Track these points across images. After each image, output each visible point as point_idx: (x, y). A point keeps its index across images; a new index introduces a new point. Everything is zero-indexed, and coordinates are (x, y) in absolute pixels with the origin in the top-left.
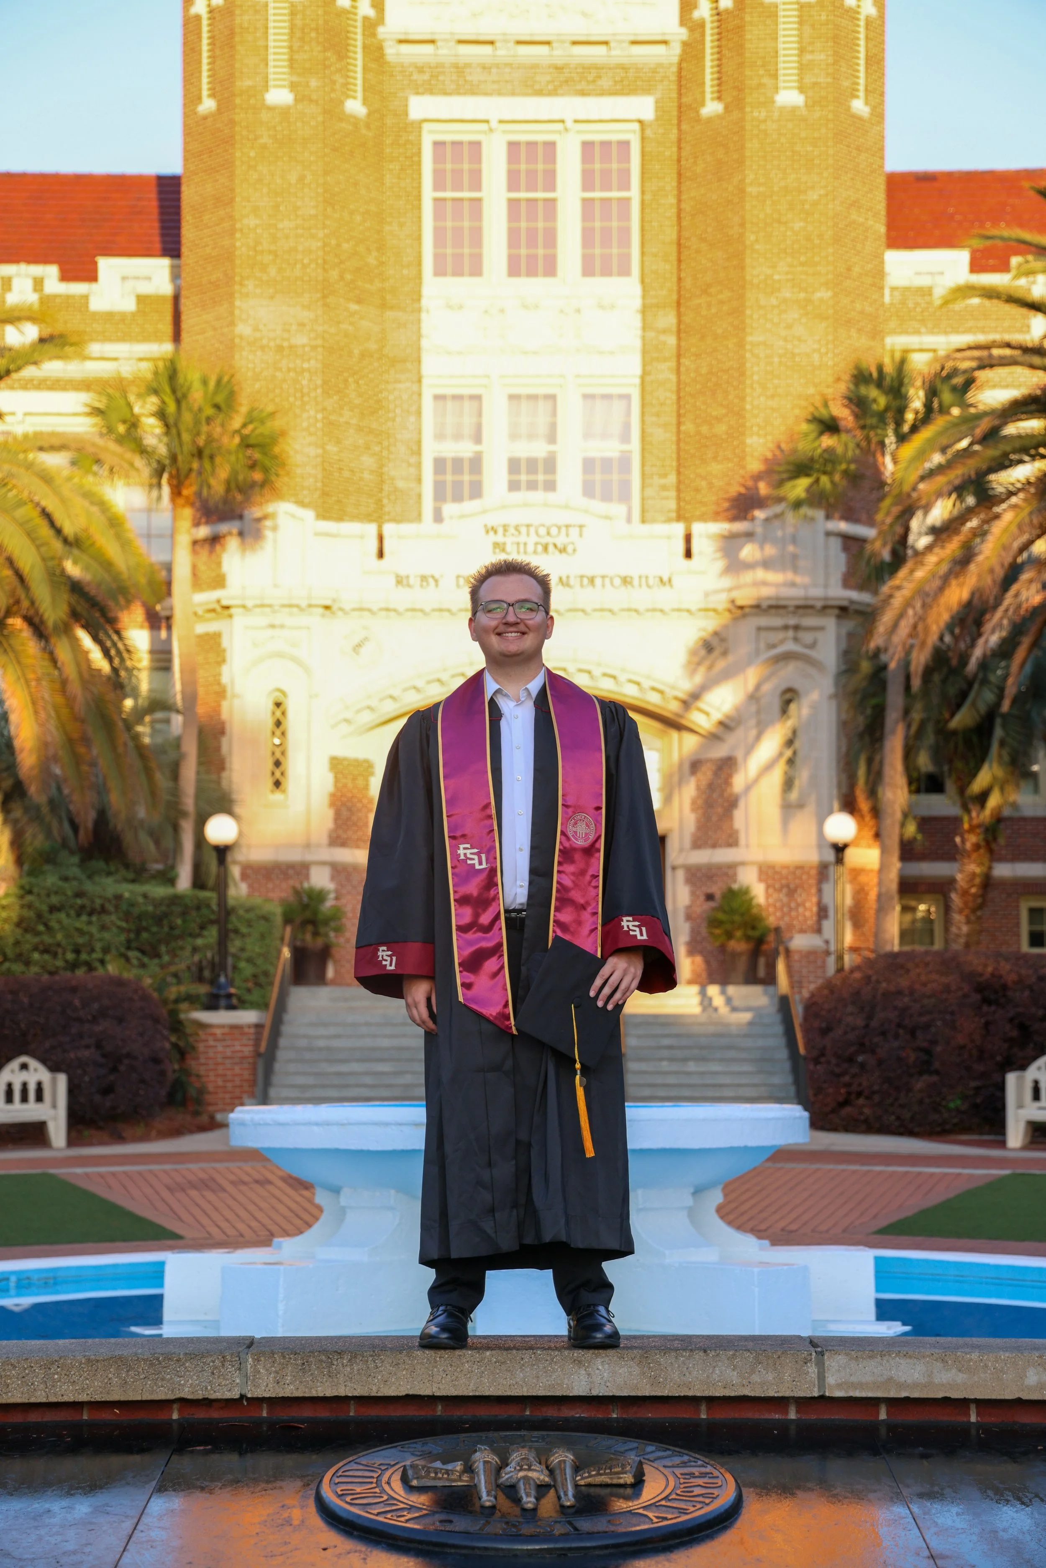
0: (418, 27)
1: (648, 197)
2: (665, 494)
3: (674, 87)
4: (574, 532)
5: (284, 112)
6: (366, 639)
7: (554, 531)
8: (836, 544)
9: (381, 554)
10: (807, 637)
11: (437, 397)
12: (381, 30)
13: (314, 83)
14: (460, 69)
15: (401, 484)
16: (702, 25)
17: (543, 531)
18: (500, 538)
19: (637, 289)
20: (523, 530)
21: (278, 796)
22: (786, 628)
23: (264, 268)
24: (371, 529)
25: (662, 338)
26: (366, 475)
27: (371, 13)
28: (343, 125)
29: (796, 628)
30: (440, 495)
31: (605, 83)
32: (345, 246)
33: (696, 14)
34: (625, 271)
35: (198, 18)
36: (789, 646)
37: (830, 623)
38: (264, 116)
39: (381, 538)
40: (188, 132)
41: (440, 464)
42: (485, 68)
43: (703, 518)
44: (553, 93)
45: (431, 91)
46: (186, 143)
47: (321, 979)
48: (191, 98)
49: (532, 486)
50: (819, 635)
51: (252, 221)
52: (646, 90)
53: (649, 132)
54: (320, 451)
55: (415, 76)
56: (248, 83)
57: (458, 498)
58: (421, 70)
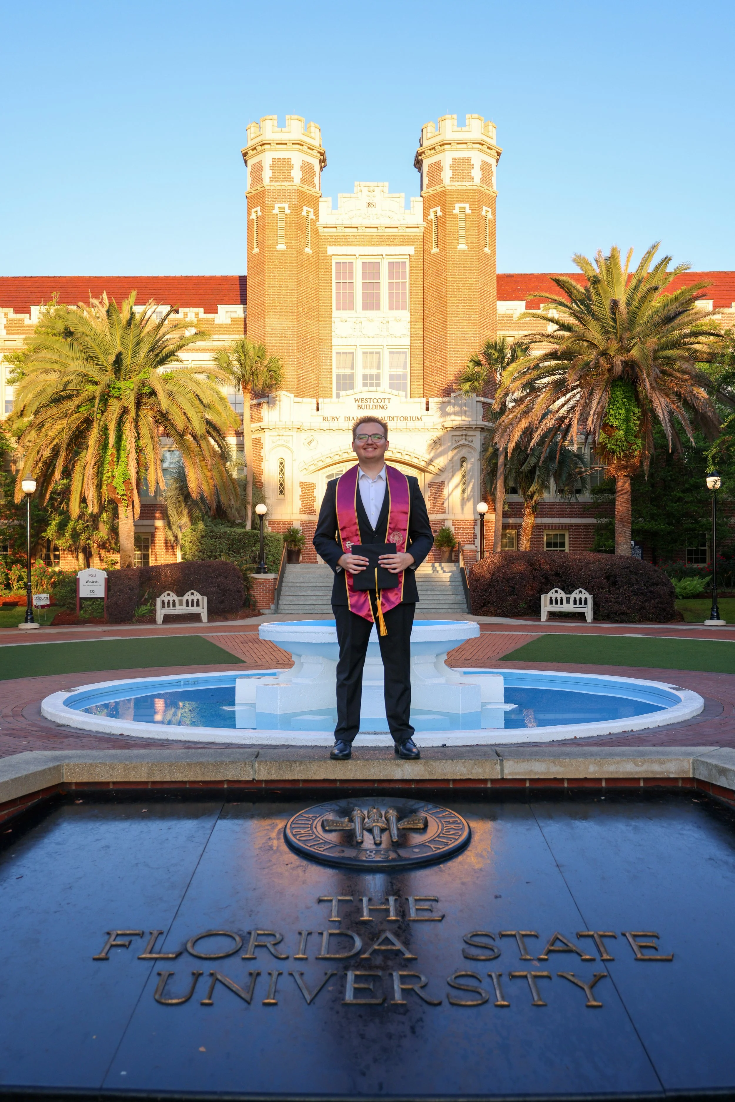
0: (331, 222)
1: (412, 282)
2: (419, 387)
3: (422, 243)
4: (387, 401)
5: (283, 252)
6: (313, 440)
7: (379, 401)
8: (480, 405)
9: (318, 410)
10: (470, 439)
11: (337, 353)
12: (317, 223)
13: (293, 242)
14: (345, 237)
15: (325, 384)
16: (431, 221)
17: (375, 401)
18: (360, 403)
19: (409, 315)
20: (369, 400)
21: (282, 496)
22: (462, 435)
23: (276, 307)
24: (314, 401)
25: (418, 332)
26: (312, 381)
27: (314, 217)
28: (304, 257)
29: (466, 435)
30: (338, 389)
31: (397, 242)
32: (305, 299)
33: (429, 218)
34: (404, 308)
35: (253, 219)
36: (463, 442)
37: (478, 433)
38: (276, 254)
39: (318, 404)
40: (249, 261)
41: (338, 377)
42: (354, 236)
43: (433, 396)
44: (379, 245)
45: (335, 245)
46: (248, 264)
47: (297, 561)
48: (250, 248)
49: (371, 385)
50: (474, 438)
51: (271, 291)
52: (412, 245)
53: (412, 259)
54: (296, 373)
55: (329, 240)
56: (271, 242)
57: (345, 390)
58: (331, 237)
